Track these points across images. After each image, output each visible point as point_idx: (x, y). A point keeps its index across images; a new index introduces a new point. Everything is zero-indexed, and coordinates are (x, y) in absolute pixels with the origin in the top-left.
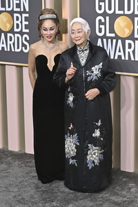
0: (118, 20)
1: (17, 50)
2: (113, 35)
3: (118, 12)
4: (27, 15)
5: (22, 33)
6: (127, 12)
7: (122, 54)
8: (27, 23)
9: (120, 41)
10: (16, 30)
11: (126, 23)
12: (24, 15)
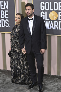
0: (51, 13)
1: (2, 26)
2: (49, 19)
4: (7, 11)
5: (5, 19)
6: (55, 10)
7: (53, 27)
8: (7, 14)
9: (52, 22)
10: (2, 17)
11: (54, 14)
12: (6, 11)
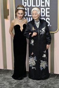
3: (33, 6)
